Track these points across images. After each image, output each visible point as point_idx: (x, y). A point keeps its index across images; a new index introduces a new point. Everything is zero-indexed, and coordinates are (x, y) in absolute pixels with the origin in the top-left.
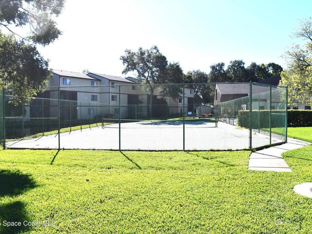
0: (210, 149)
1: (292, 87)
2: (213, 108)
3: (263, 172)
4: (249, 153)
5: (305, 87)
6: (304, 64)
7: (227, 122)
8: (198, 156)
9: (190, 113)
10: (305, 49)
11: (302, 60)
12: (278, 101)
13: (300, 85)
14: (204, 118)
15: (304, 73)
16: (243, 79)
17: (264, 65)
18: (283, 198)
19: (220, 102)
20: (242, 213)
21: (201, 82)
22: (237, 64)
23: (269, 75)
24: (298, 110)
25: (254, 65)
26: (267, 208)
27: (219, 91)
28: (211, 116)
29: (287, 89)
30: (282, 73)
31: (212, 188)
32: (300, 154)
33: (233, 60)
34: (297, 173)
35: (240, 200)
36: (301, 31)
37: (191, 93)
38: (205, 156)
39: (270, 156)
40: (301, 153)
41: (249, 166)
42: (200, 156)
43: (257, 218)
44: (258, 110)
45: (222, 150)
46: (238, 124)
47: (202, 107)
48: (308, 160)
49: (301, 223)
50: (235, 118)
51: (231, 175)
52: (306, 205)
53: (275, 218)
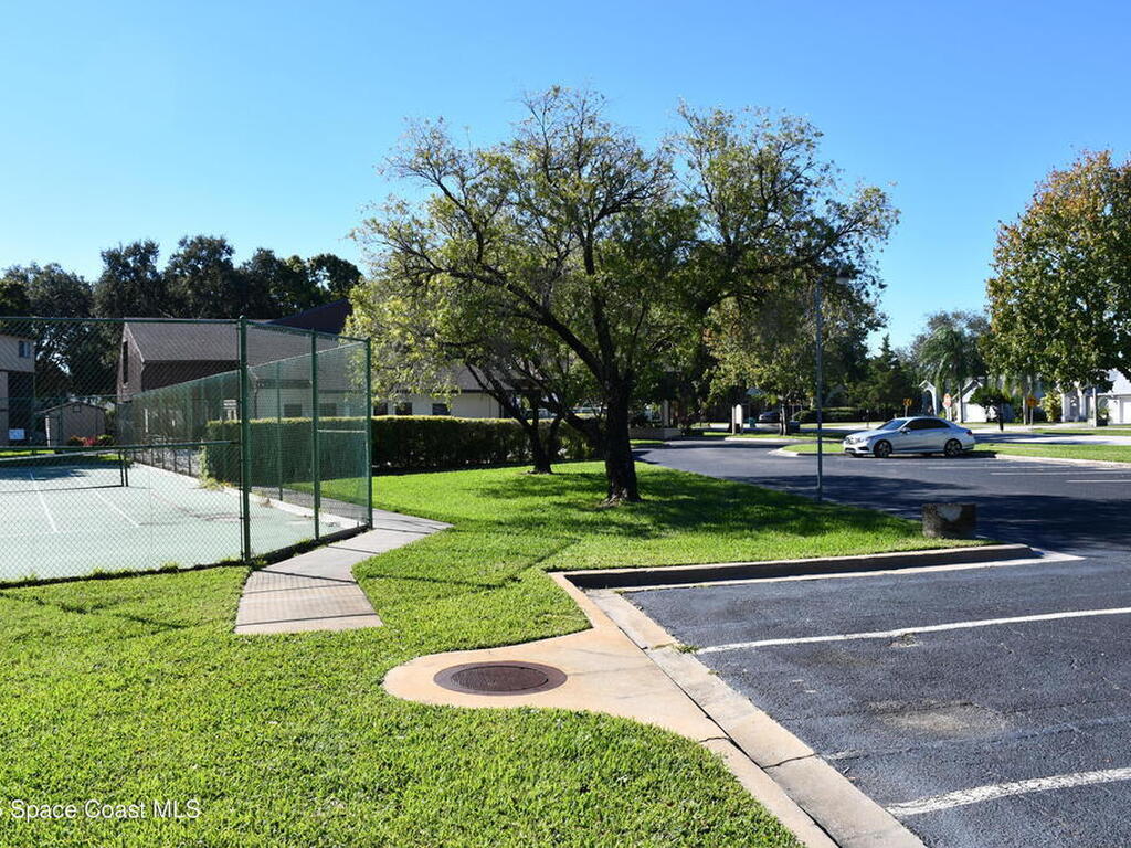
0: (91, 573)
1: (384, 340)
2: (113, 415)
3: (287, 639)
4: (239, 576)
5: (424, 342)
6: (422, 265)
7: (168, 465)
8: (40, 603)
9: (18, 434)
10: (424, 218)
11: (415, 253)
12: (341, 388)
13: (409, 335)
14: (78, 453)
15: (424, 295)
16: (228, 308)
17: (303, 262)
18: (349, 718)
19: (139, 389)
20: (205, 797)
21: (66, 311)
22: (204, 252)
23: (319, 297)
24: (410, 417)
25: (265, 259)
26: (294, 765)
27: (134, 347)
28: (106, 444)
29: (369, 346)
30: (355, 291)
31: (94, 722)
32: (411, 564)
33: (192, 236)
34: (398, 627)
35: (198, 751)
36: (412, 156)
37: (21, 354)
38: (72, 602)
39: (314, 578)
40: (414, 558)
41: (238, 622)
42: (49, 603)
43: (257, 806)
44: (274, 420)
45: (141, 570)
46: (207, 473)
47: (67, 411)
48: (435, 581)
49: (400, 793)
50: (196, 448)
51: (168, 664)
52: (420, 730)
53: (320, 794)
